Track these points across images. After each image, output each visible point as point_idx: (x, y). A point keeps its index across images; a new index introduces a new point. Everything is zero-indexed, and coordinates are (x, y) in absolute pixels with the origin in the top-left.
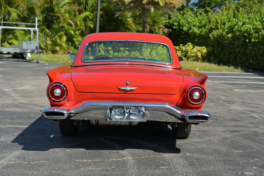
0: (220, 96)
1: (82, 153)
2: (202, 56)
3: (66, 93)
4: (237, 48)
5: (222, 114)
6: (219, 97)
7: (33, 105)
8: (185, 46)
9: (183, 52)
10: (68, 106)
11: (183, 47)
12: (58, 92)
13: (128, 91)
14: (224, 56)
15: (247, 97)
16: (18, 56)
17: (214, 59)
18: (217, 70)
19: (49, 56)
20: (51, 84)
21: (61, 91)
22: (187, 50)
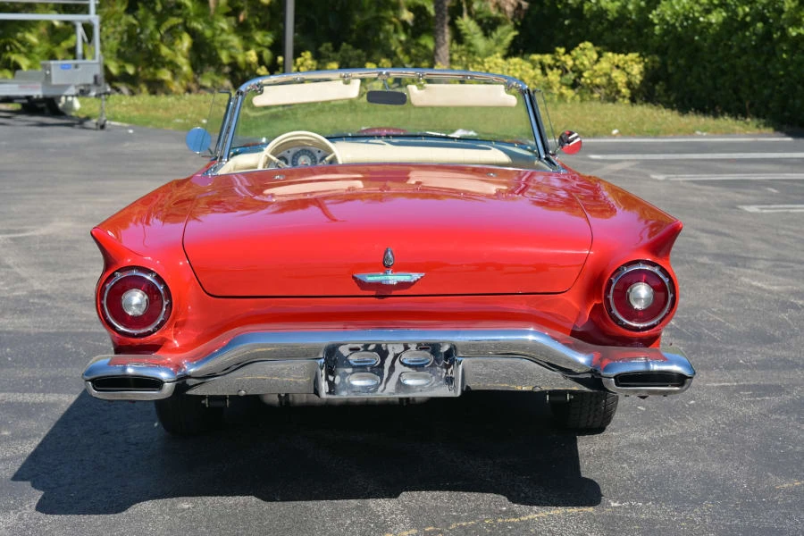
0: (698, 233)
1: (235, 515)
2: (629, 84)
3: (165, 303)
4: (739, 58)
5: (713, 312)
6: (696, 238)
7: (74, 299)
8: (573, 53)
9: (567, 72)
10: (178, 346)
11: (567, 56)
12: (135, 300)
13: (391, 287)
14: (699, 80)
15: (789, 236)
16: (40, 106)
17: (666, 91)
18: (679, 132)
19: (140, 103)
20: (110, 273)
21: (146, 297)
22: (581, 67)
